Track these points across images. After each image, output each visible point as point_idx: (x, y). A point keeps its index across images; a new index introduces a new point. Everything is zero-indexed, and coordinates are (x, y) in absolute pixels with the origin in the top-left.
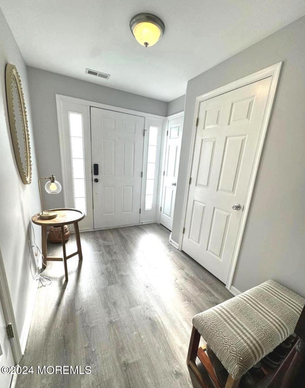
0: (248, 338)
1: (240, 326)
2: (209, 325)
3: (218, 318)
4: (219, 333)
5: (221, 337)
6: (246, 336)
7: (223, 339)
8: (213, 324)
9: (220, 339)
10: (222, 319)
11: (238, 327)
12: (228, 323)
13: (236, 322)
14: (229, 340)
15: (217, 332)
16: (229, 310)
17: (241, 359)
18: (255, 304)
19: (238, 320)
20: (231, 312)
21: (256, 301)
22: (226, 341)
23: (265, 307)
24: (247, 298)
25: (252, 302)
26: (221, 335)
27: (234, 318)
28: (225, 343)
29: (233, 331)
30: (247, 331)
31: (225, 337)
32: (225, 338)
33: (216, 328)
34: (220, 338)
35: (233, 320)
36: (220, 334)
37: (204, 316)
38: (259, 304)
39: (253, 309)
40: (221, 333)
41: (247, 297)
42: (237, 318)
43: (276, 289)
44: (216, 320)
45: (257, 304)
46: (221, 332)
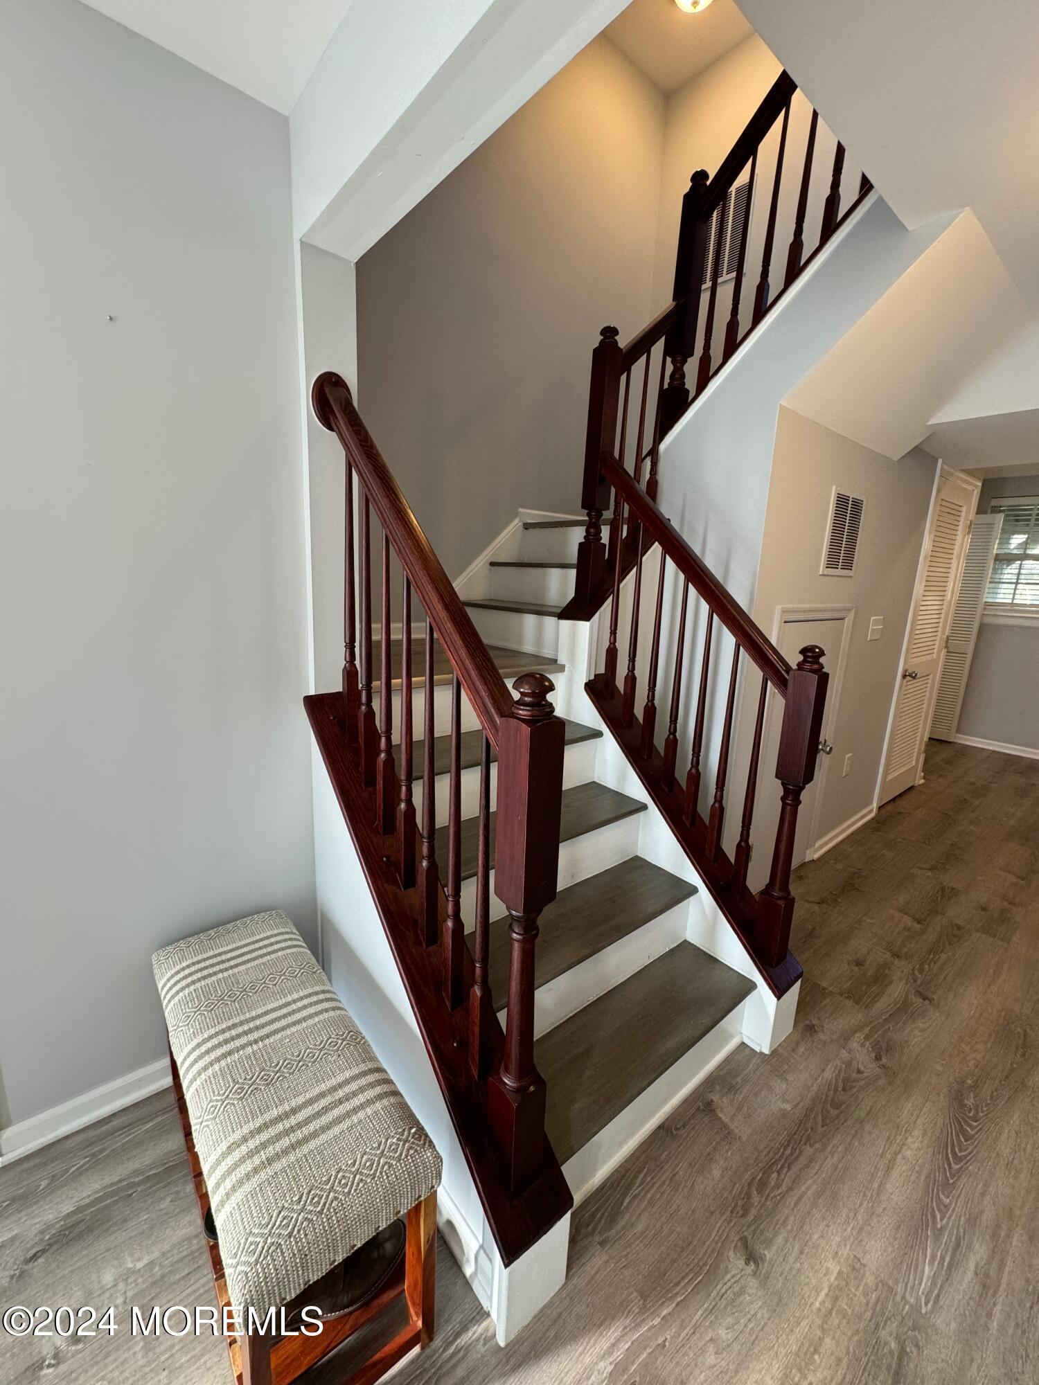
0: (362, 1090)
1: (323, 1102)
2: (306, 1219)
3: (283, 1170)
4: (340, 1183)
5: (355, 1177)
6: (355, 1094)
7: (361, 1174)
8: (304, 1198)
9: (358, 1184)
10: (292, 1158)
11: (326, 1110)
12: (306, 1140)
13: (309, 1111)
14: (365, 1153)
15: (336, 1192)
16: (259, 1122)
17: (415, 1133)
18: (251, 1031)
19: (300, 1100)
20: (267, 1117)
21: (241, 1023)
22: (368, 1164)
23: (269, 1007)
24: (220, 1045)
25: (239, 1036)
26: (347, 1175)
27: (294, 1111)
28: (374, 1168)
29: (336, 1130)
30: (340, 1085)
31: (355, 1161)
32: (357, 1163)
33: (322, 1190)
34: (356, 1181)
35: (300, 1116)
36: (344, 1177)
37: (262, 1235)
38: (253, 1019)
39: (267, 1042)
40: (340, 1174)
41: (215, 1041)
42: (293, 1103)
43: (211, 953)
44: (290, 1183)
45: (252, 1025)
46: (338, 1172)
